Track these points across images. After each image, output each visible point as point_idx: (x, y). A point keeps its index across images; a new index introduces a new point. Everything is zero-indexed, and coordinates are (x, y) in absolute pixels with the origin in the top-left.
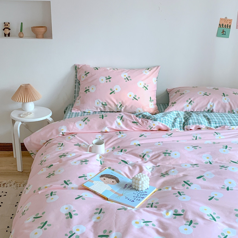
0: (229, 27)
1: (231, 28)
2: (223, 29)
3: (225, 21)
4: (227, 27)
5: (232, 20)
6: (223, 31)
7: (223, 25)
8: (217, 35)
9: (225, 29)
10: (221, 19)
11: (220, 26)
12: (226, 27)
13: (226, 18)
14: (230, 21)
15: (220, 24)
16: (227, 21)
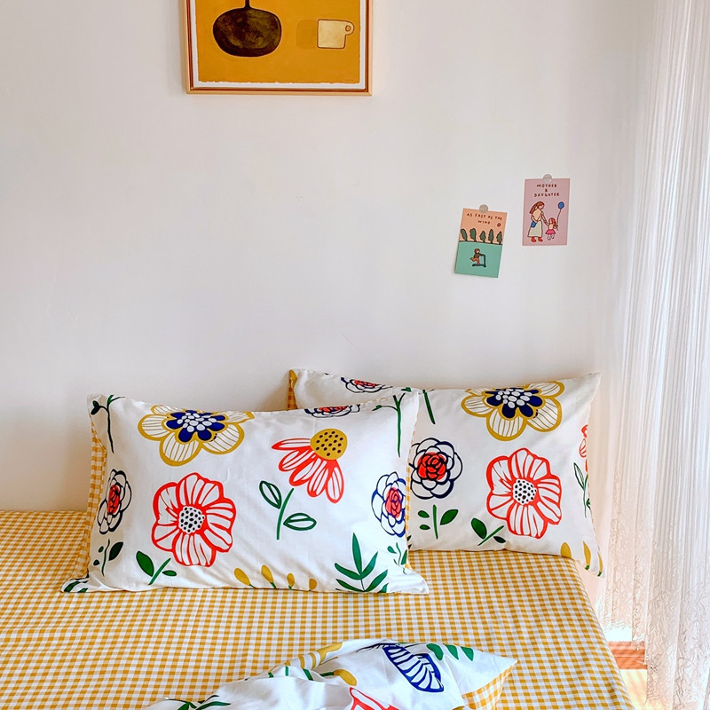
0: (495, 241)
1: (504, 242)
2: (477, 246)
3: (480, 219)
5: (504, 214)
6: (477, 255)
8: (457, 269)
9: (485, 248)
12: (487, 240)
13: (484, 208)
16: (488, 219)
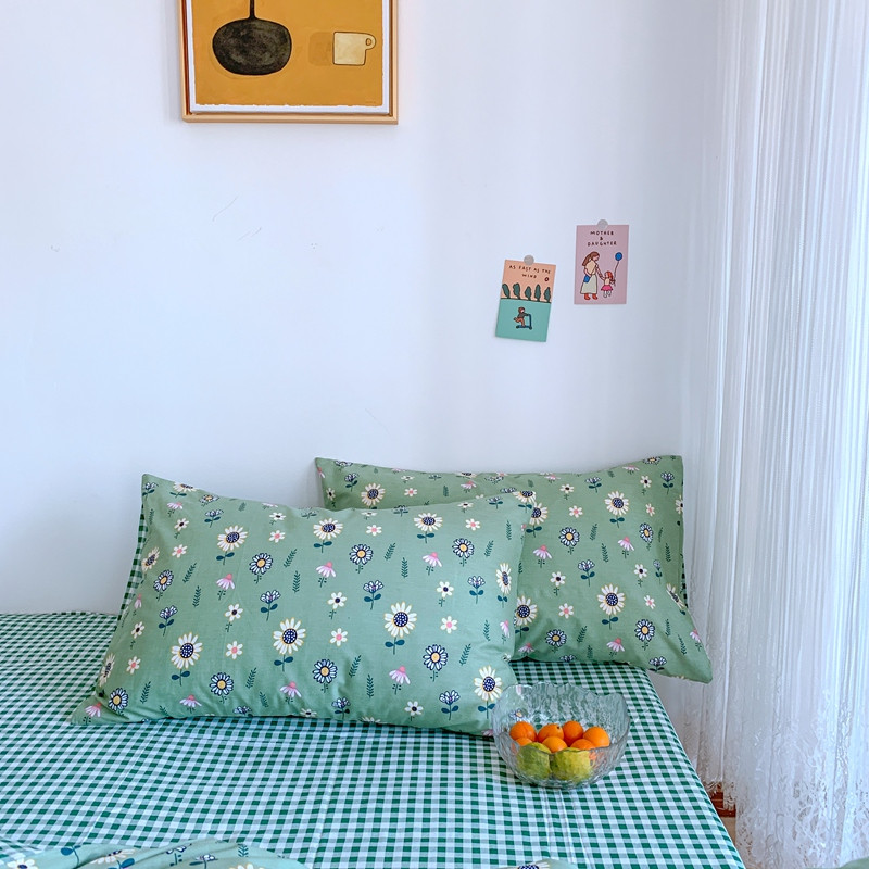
0: (542, 298)
1: (553, 300)
2: (521, 304)
3: (524, 272)
5: (554, 267)
6: (522, 314)
7: (517, 287)
8: (500, 332)
10: (510, 266)
11: (507, 293)
12: (532, 298)
13: (529, 259)
14: (549, 271)
16: (535, 273)
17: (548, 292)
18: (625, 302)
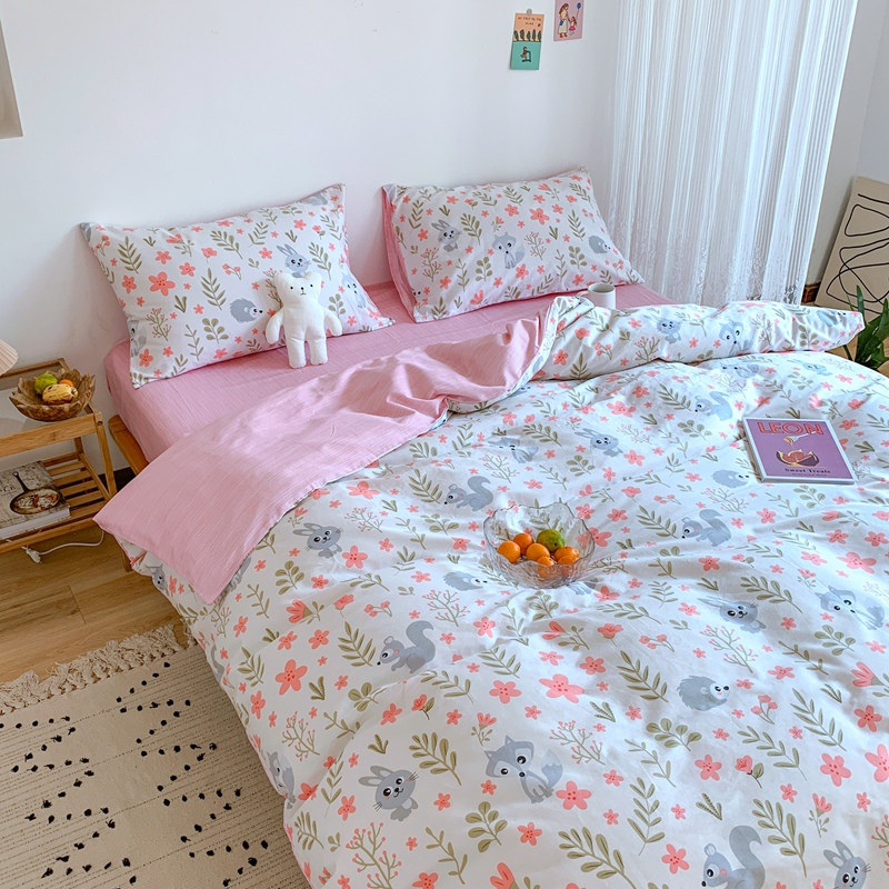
0: (537, 39)
1: (542, 39)
2: (525, 44)
3: (526, 21)
4: (534, 38)
5: (543, 16)
6: (525, 52)
7: (522, 32)
8: (512, 66)
9: (530, 46)
10: (519, 17)
11: (517, 37)
12: (531, 39)
13: (529, 11)
14: (540, 18)
15: (515, 32)
16: (532, 21)
17: (540, 33)
18: (581, 37)
